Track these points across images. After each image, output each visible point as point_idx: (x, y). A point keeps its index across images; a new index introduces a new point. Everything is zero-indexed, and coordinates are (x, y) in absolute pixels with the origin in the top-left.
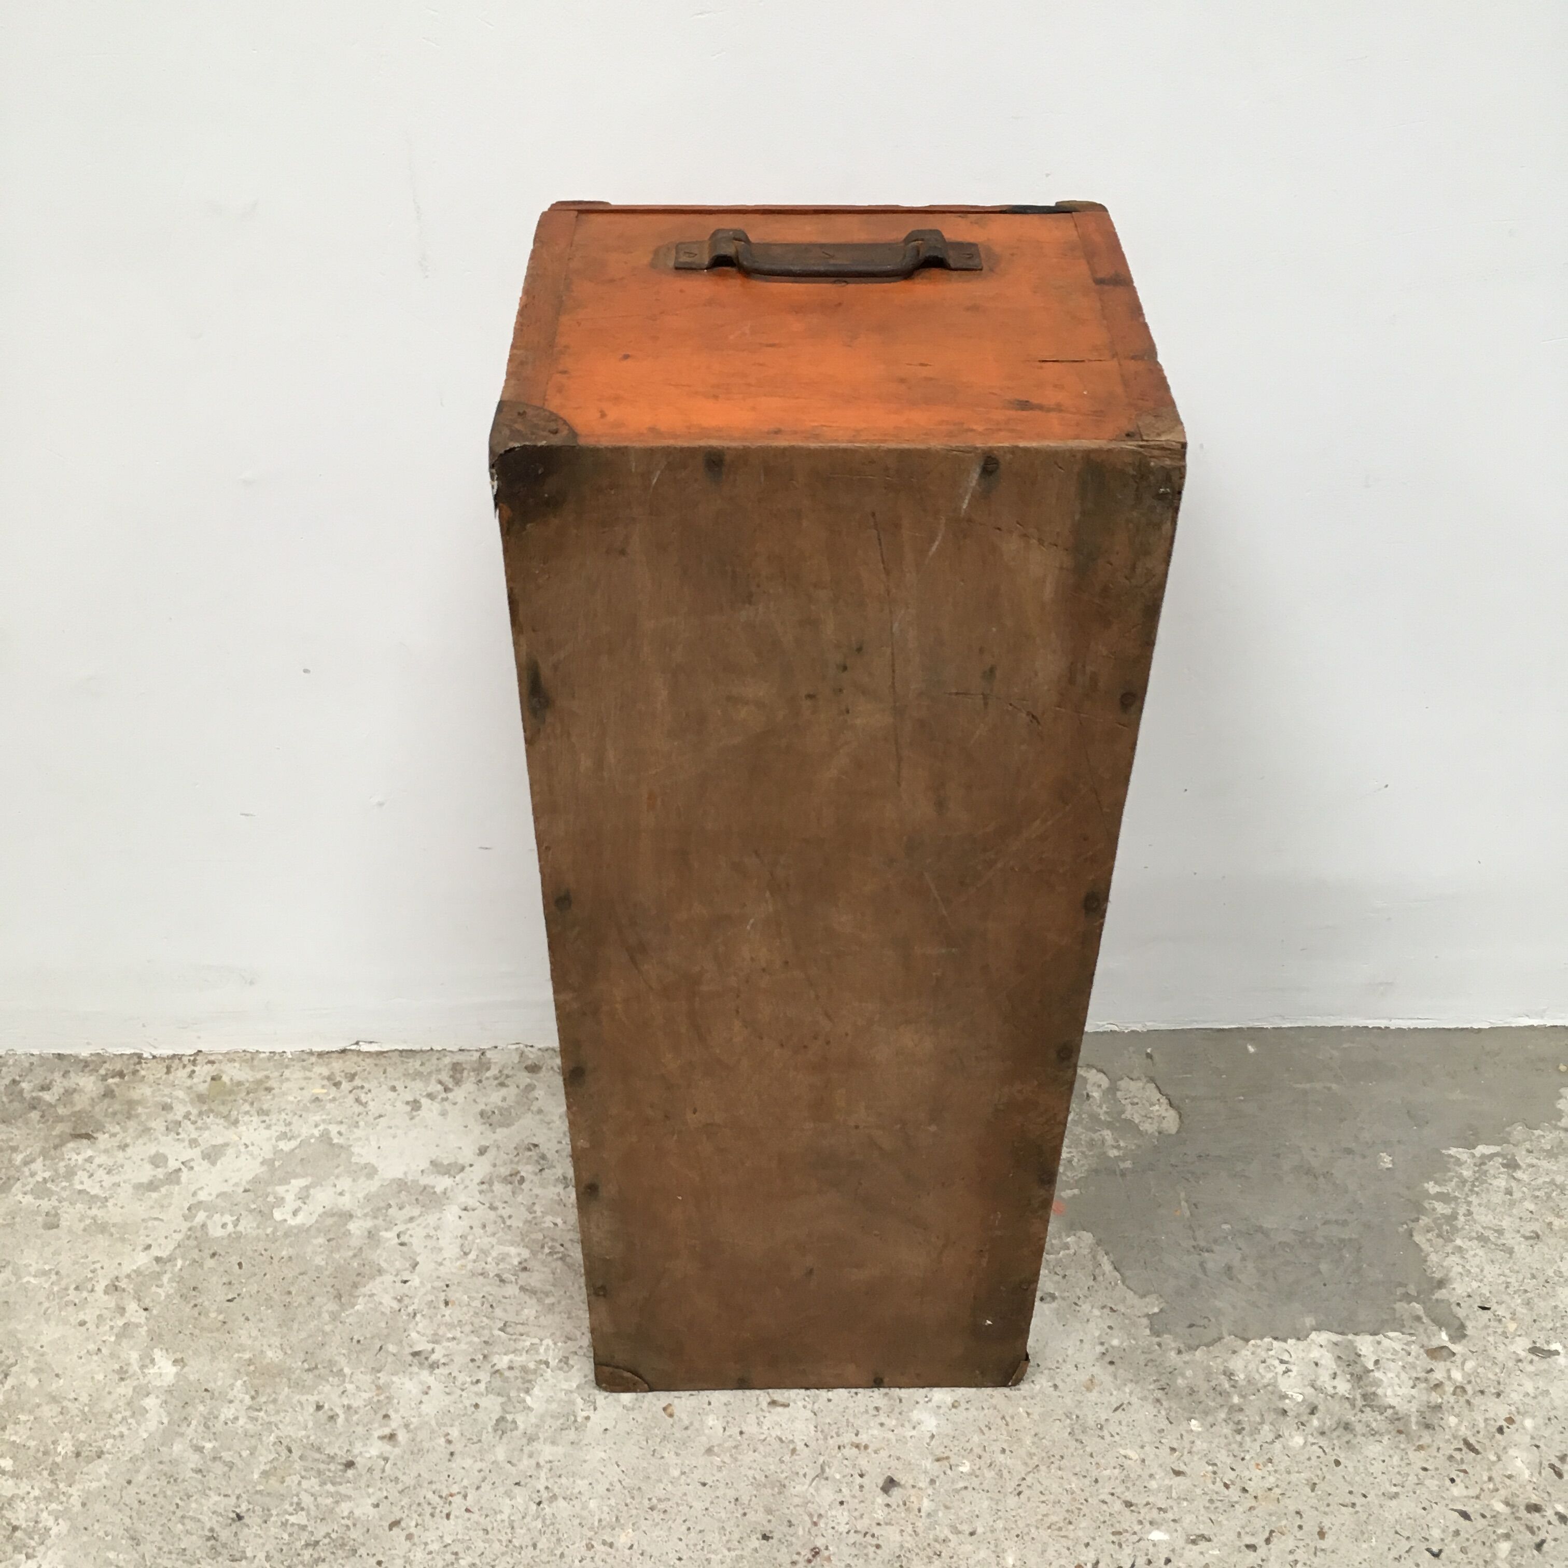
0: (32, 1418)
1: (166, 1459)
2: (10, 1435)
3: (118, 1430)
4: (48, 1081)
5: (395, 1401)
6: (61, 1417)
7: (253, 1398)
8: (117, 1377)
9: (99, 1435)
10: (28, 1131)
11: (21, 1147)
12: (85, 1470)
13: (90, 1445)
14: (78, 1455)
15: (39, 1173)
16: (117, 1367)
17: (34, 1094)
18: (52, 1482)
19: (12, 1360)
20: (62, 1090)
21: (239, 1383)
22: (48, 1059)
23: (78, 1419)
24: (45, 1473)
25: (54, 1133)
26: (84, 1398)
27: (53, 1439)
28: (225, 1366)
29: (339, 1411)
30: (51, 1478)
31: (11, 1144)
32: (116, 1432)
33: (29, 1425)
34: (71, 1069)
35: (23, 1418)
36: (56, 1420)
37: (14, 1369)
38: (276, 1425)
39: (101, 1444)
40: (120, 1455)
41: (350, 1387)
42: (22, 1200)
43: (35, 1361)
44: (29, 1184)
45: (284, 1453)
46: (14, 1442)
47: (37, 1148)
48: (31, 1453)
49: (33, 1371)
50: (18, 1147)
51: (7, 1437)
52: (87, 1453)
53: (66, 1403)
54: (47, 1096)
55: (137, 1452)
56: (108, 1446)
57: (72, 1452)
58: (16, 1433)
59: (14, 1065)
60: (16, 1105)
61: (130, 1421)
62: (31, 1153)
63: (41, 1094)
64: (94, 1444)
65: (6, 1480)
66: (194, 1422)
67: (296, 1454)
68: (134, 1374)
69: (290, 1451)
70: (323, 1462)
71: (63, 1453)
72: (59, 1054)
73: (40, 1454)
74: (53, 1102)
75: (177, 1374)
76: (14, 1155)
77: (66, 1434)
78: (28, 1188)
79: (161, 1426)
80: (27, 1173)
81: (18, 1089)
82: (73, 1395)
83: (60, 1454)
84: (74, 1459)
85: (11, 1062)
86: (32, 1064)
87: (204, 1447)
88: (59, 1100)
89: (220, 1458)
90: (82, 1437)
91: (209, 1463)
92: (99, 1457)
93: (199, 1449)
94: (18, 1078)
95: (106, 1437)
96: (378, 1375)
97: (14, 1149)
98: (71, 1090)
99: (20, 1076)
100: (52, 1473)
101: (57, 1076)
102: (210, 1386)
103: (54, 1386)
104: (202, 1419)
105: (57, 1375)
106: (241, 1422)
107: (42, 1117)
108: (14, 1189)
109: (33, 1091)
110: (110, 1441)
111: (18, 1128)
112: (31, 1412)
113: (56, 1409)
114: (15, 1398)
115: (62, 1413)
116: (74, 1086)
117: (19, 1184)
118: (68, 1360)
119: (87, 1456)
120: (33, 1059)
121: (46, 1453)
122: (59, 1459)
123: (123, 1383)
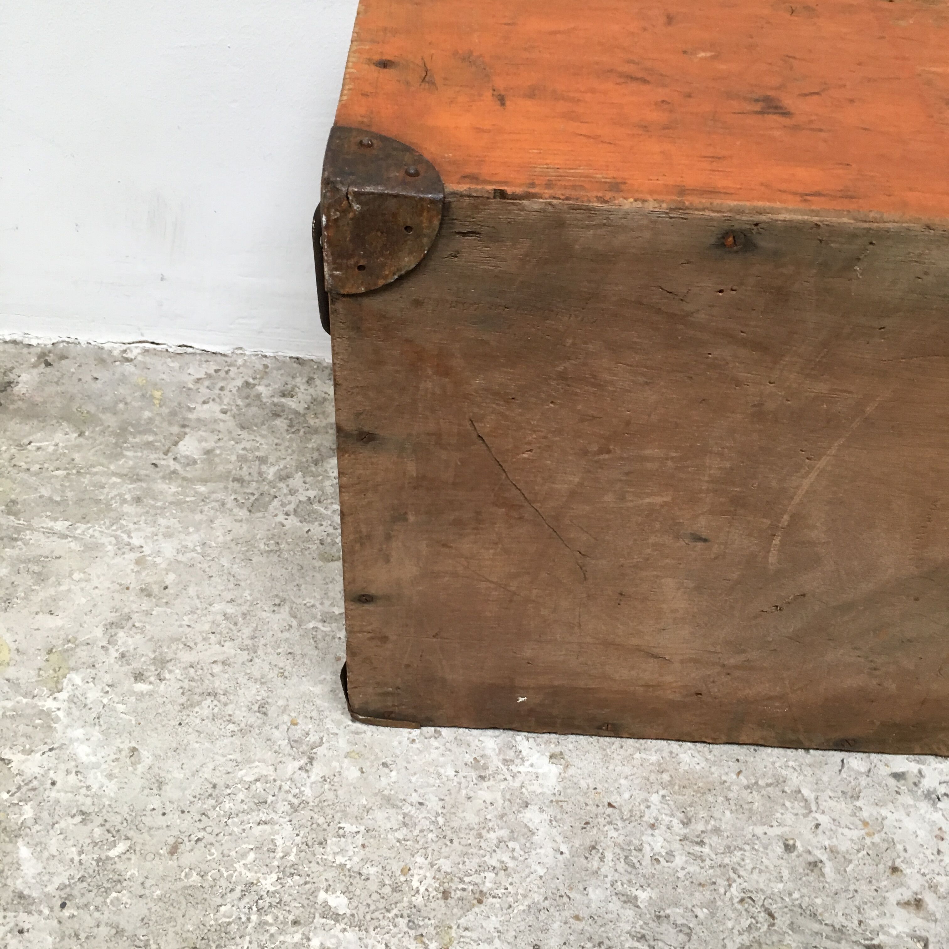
0: (362, 829)
1: (584, 913)
2: (335, 854)
3: (496, 857)
4: (289, 387)
5: (900, 847)
6: (404, 830)
7: (686, 823)
8: (473, 775)
9: (472, 864)
10: (276, 441)
11: (271, 459)
12: (462, 921)
13: (461, 881)
14: (446, 895)
15: (301, 490)
16: (469, 758)
17: (276, 400)
18: (416, 938)
19: (313, 738)
20: (309, 398)
21: (655, 798)
22: (284, 362)
23: (431, 836)
24: (402, 923)
25: (310, 446)
26: (433, 804)
27: (402, 864)
28: (627, 770)
29: (819, 854)
30: (412, 933)
31: (257, 454)
32: (494, 862)
33: (360, 840)
34: (315, 376)
35: (349, 828)
36: (400, 835)
37: (320, 751)
38: (734, 871)
39: (475, 878)
40: (510, 899)
41: (824, 819)
42: (285, 522)
43: (349, 742)
44: (290, 503)
45: (762, 916)
46: (342, 866)
47: (290, 461)
48: (373, 886)
49: (347, 755)
50: (267, 457)
51: (330, 858)
52: (459, 893)
53: (407, 809)
54: (291, 403)
55: (538, 898)
56: (488, 885)
57: (436, 889)
58: (342, 851)
59: (244, 365)
60: (254, 410)
61: (511, 845)
62: (286, 467)
63: (283, 400)
64: (467, 879)
65: (345, 930)
66: (609, 856)
67: (782, 922)
68: (497, 772)
69: (771, 915)
70: (827, 937)
71: (422, 889)
72: (297, 358)
73: (387, 890)
74: (301, 408)
75: (562, 779)
76: (264, 468)
77: (420, 859)
78: (290, 508)
79: (560, 857)
80: (285, 491)
81: (253, 393)
82: (415, 798)
83: (418, 891)
84: (442, 902)
85: (240, 362)
86: (266, 366)
87: (636, 898)
88: (308, 408)
89: (667, 917)
90: (446, 865)
91: (652, 925)
92: (480, 902)
93: (631, 901)
94: (251, 380)
95: (482, 868)
96: (858, 804)
97: (263, 460)
98: (320, 399)
99: (254, 379)
100: (412, 924)
101: (300, 381)
102: (615, 799)
103: (384, 781)
104: (617, 850)
105: (385, 765)
106: (679, 860)
107: (291, 426)
108: (271, 508)
109: (273, 396)
110: (490, 875)
111: (263, 436)
112: (358, 818)
113: (396, 819)
114: (330, 796)
115: (405, 825)
116: (323, 395)
117: (276, 502)
118: (395, 743)
119: (461, 899)
120: (265, 361)
121: (396, 889)
122: (418, 900)
123: (485, 784)
